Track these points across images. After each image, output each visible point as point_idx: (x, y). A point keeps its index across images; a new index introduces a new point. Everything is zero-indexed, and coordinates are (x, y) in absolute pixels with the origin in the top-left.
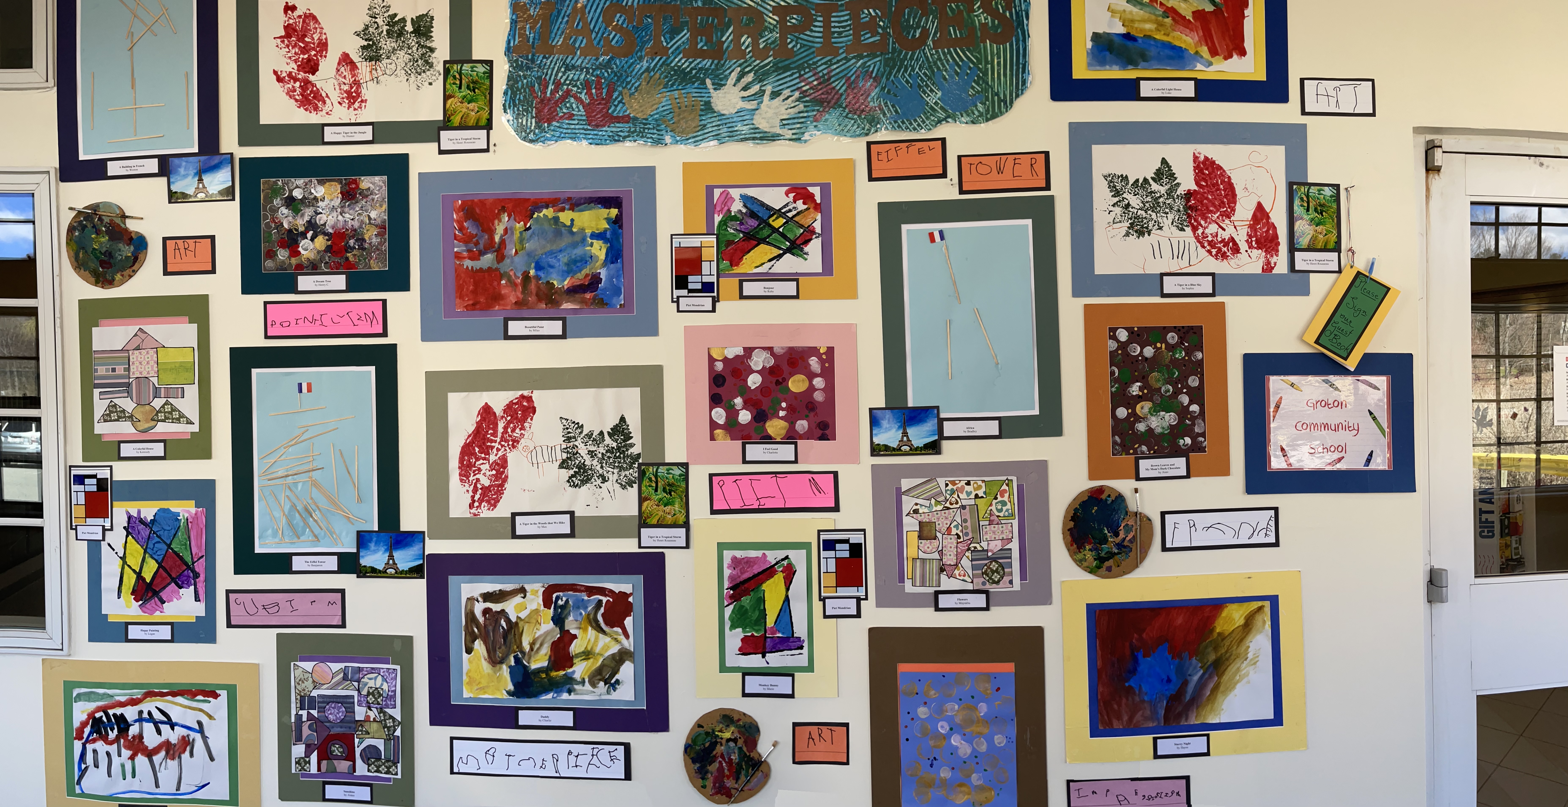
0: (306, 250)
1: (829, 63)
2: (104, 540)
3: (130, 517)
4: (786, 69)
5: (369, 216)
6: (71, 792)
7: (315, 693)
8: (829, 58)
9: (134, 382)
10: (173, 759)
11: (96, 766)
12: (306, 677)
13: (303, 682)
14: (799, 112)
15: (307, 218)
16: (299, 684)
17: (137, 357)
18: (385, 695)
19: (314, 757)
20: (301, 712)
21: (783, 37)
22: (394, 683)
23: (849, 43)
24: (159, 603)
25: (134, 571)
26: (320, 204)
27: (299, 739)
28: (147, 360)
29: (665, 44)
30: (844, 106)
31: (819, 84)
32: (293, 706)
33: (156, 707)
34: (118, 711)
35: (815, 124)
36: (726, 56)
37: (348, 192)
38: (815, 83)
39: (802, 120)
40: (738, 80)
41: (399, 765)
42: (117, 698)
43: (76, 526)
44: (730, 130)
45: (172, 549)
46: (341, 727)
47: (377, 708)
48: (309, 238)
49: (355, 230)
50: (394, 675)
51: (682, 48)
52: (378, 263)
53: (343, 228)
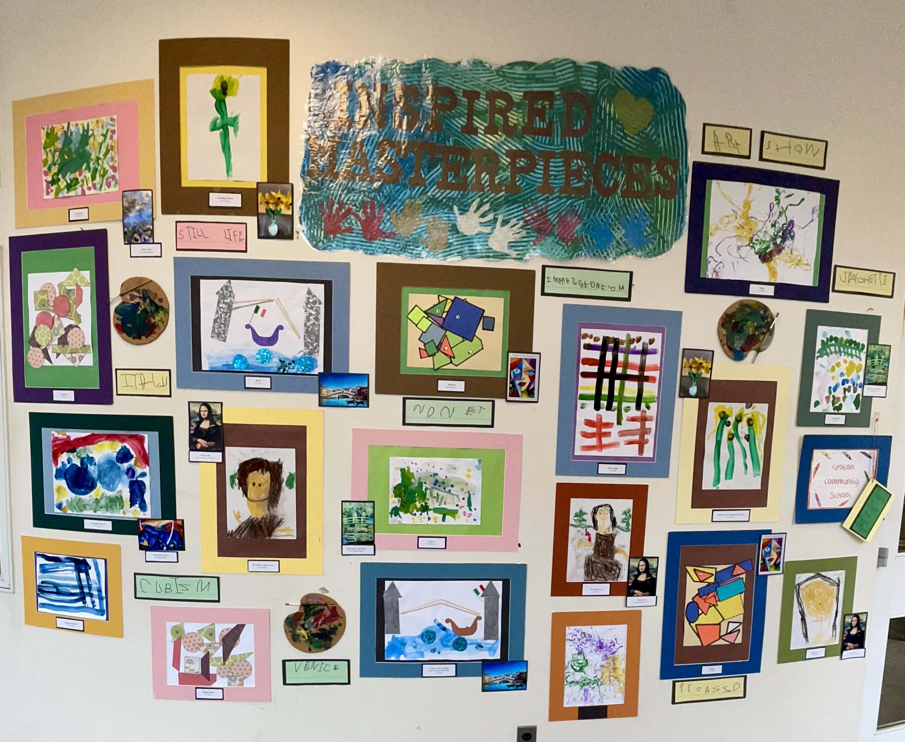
1: (547, 200)
4: (514, 202)
8: (547, 195)
14: (523, 237)
21: (513, 176)
23: (562, 185)
29: (423, 176)
30: (556, 234)
31: (538, 216)
35: (534, 247)
36: (470, 187)
38: (536, 215)
39: (524, 244)
40: (478, 208)
44: (471, 248)
51: (436, 180)
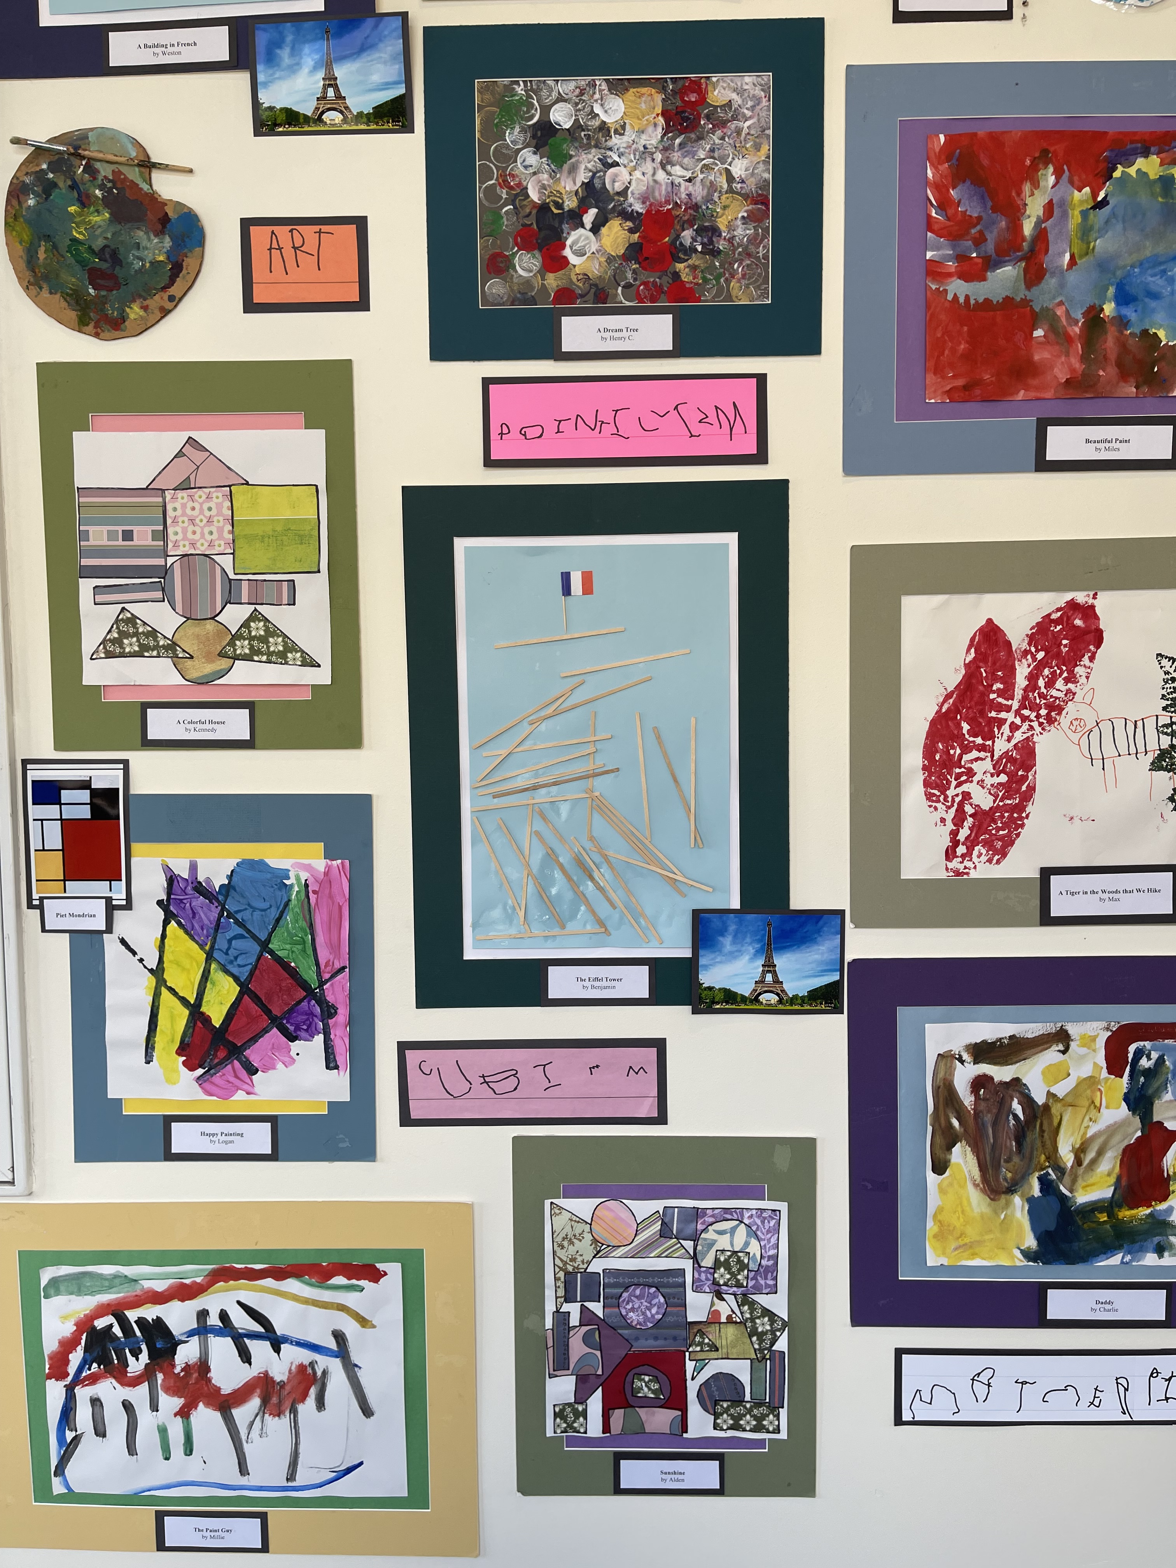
0: (580, 253)
2: (109, 929)
3: (172, 880)
5: (728, 171)
6: (43, 1493)
7: (597, 1266)
9: (177, 566)
10: (279, 1414)
11: (100, 1432)
12: (577, 1231)
13: (571, 1243)
15: (583, 176)
16: (563, 1247)
17: (184, 506)
18: (752, 1266)
19: (595, 1403)
20: (566, 1307)
22: (773, 1241)
24: (243, 1073)
25: (183, 1001)
26: (615, 141)
27: (562, 1364)
28: (208, 513)
32: (549, 1294)
33: (239, 1303)
34: (150, 1312)
37: (679, 112)
41: (783, 1413)
42: (147, 1284)
43: (41, 899)
45: (271, 952)
46: (656, 1338)
47: (735, 1295)
48: (588, 226)
49: (696, 207)
50: (772, 1223)
52: (747, 286)
53: (667, 202)
